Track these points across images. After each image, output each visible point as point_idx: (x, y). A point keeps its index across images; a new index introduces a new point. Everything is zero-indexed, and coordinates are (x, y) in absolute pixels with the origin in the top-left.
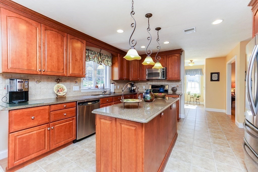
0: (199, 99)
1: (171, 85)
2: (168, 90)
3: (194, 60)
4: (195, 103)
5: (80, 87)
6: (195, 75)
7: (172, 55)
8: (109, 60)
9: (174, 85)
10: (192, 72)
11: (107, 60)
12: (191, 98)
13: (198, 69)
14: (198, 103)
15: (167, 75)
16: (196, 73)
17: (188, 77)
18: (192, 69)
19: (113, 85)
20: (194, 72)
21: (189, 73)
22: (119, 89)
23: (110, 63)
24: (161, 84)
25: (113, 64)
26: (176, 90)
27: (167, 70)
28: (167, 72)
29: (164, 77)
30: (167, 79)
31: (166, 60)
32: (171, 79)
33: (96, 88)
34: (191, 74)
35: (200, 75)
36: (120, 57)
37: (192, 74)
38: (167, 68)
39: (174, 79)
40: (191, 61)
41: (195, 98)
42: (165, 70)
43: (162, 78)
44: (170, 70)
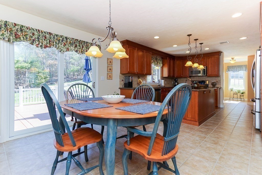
0: (243, 96)
1: (211, 81)
2: (208, 85)
3: (236, 58)
4: (239, 99)
5: (146, 82)
6: (239, 71)
7: (212, 56)
8: (161, 62)
9: (214, 80)
10: (236, 68)
11: (159, 63)
12: (234, 94)
13: (242, 65)
14: (242, 100)
15: (207, 73)
16: (240, 69)
17: (231, 73)
18: (235, 65)
19: (164, 80)
20: (238, 68)
21: (232, 70)
22: (166, 84)
23: (161, 65)
24: (201, 80)
25: (163, 65)
26: (216, 84)
27: (207, 68)
28: (207, 70)
29: (204, 74)
30: (208, 76)
31: (207, 60)
32: (211, 76)
33: (154, 83)
34: (234, 71)
35: (245, 72)
36: (168, 59)
37: (236, 70)
38: (208, 67)
39: (213, 76)
40: (233, 59)
41: (239, 94)
42: (206, 69)
43: (203, 75)
44: (210, 68)
